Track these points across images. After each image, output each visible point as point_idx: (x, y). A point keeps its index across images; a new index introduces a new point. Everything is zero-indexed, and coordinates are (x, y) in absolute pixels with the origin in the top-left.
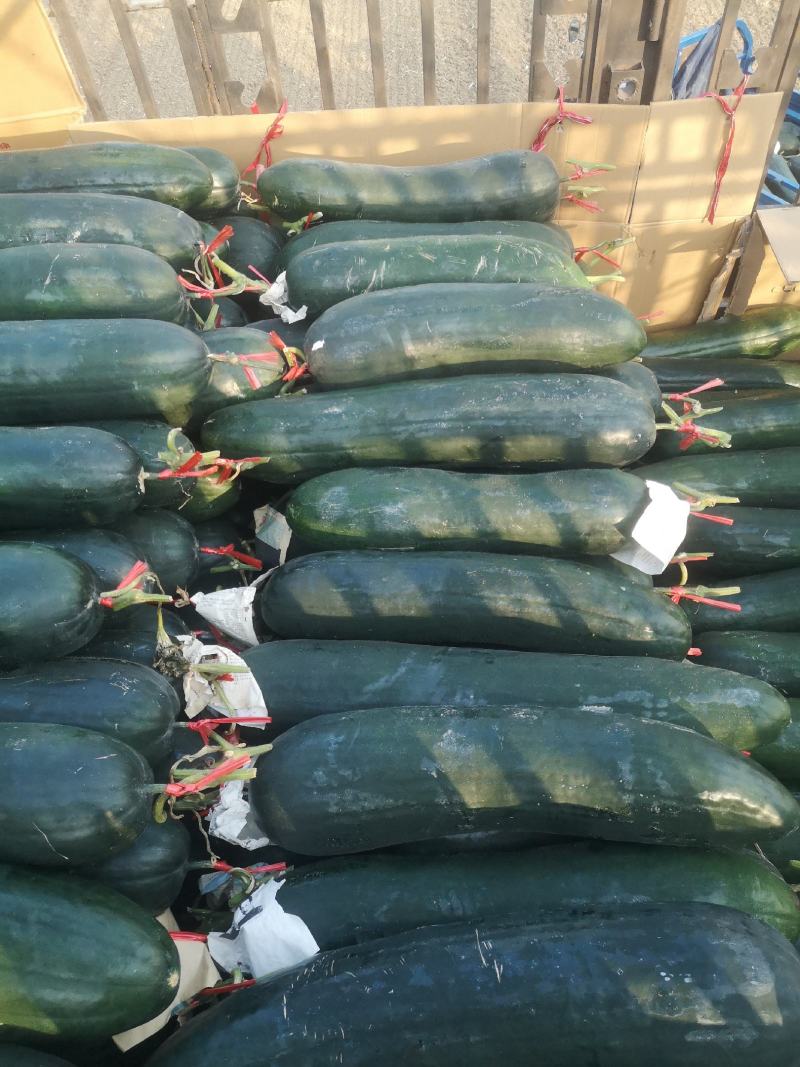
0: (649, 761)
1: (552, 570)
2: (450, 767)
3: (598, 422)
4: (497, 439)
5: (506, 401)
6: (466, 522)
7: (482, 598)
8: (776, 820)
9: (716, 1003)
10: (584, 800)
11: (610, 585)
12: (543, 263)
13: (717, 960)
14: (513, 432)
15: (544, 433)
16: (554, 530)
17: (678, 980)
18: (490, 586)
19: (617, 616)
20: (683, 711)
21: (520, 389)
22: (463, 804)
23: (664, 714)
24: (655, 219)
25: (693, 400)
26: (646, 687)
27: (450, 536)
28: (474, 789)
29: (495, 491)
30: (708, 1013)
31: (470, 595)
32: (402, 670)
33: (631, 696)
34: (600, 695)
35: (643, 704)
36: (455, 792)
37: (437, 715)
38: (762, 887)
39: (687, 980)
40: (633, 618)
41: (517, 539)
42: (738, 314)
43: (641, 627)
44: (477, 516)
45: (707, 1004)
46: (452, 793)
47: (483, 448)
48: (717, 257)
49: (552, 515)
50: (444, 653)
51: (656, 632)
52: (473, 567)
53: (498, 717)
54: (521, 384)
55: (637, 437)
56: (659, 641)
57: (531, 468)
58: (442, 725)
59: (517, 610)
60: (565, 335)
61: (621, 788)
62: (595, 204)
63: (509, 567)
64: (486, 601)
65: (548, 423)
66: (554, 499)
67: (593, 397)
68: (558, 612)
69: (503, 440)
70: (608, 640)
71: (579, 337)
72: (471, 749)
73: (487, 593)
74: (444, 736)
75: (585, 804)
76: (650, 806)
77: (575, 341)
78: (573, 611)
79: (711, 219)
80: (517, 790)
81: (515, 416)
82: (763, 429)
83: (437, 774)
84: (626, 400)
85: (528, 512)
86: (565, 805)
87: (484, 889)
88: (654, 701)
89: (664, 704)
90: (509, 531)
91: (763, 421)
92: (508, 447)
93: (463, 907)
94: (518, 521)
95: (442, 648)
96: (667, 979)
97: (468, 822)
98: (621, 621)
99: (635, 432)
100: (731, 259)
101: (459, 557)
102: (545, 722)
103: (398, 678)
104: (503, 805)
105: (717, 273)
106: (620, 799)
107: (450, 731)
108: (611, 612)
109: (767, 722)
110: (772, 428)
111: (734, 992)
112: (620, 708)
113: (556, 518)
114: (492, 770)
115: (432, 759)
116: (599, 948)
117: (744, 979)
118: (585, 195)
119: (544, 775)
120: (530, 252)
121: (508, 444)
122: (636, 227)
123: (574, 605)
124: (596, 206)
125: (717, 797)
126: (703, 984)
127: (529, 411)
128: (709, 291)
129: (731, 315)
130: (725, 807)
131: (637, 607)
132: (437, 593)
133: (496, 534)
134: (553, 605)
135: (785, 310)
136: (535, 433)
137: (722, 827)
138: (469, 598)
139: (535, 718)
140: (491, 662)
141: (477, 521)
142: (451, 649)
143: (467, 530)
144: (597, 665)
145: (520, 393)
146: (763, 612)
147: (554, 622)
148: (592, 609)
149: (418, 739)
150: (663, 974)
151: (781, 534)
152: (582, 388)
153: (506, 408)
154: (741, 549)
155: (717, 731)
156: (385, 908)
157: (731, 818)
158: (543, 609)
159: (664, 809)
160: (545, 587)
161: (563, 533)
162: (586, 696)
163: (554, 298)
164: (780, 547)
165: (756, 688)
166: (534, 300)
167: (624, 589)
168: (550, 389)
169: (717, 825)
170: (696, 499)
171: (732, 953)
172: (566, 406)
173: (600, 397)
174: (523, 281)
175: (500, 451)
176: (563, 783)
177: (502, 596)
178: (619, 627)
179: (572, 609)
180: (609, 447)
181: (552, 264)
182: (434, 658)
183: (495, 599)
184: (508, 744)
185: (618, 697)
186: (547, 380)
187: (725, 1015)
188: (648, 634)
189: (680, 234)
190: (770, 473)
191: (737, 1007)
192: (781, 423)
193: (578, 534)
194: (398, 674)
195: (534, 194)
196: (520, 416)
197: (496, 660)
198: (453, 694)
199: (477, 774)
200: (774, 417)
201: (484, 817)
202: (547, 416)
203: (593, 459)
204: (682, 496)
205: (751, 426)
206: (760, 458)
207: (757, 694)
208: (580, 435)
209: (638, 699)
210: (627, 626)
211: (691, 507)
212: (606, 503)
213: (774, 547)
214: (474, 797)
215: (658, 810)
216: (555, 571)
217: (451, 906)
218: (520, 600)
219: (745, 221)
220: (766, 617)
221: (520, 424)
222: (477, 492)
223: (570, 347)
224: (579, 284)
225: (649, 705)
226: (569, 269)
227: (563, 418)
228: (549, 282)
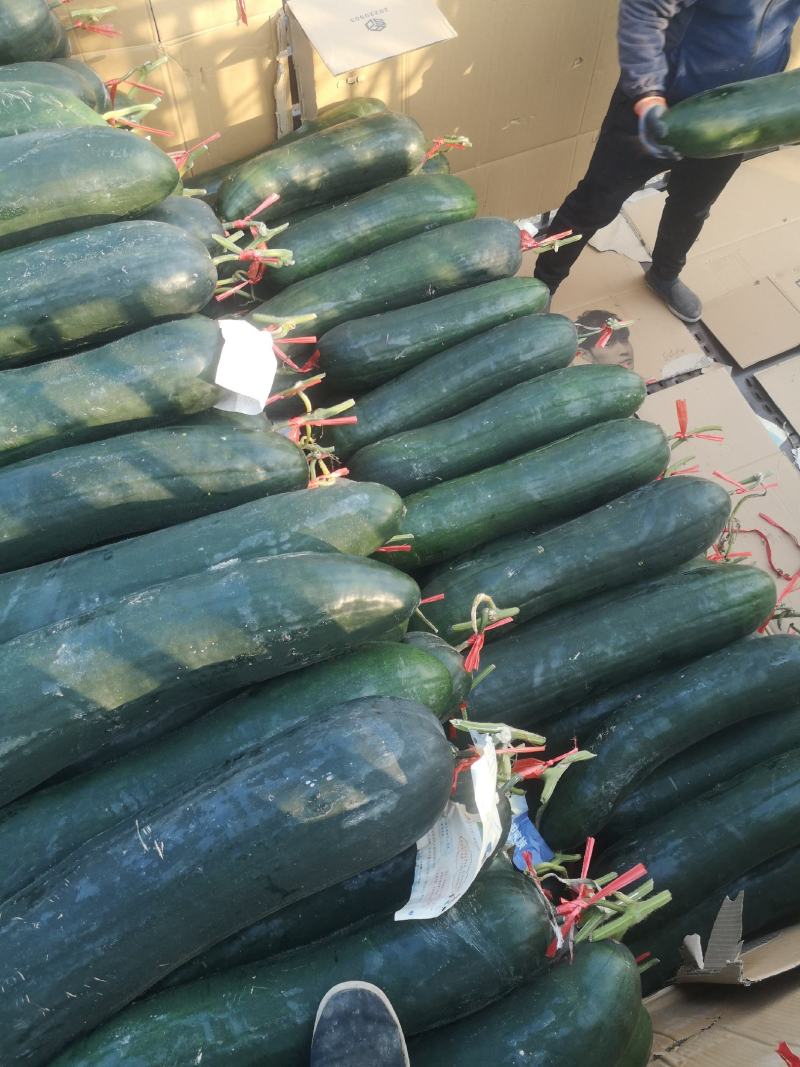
0: (267, 598)
1: (144, 443)
2: (73, 681)
3: (144, 272)
4: (43, 320)
5: (36, 275)
6: (38, 421)
7: (77, 496)
8: (398, 604)
9: (358, 786)
10: (220, 656)
11: (210, 439)
12: (37, 107)
13: (352, 750)
14: (58, 308)
15: (92, 299)
16: (138, 401)
17: (321, 782)
18: (81, 481)
19: (225, 468)
20: (305, 536)
21: (47, 257)
22: (102, 710)
23: (289, 545)
24: (185, 32)
25: (255, 223)
26: (266, 526)
27: (27, 441)
28: (107, 691)
29: (59, 378)
30: (353, 798)
31: (62, 498)
32: (14, 599)
33: (253, 541)
34: (224, 551)
35: (267, 544)
36: (87, 702)
37: (48, 634)
38: (406, 664)
39: (329, 779)
40: (242, 464)
41: (104, 422)
42: (314, 119)
43: (252, 471)
44: (50, 411)
45: (351, 790)
46: (84, 704)
47: (33, 333)
48: (268, 62)
49: (129, 385)
50: (57, 566)
51: (268, 470)
52: (58, 467)
53: (113, 612)
54: (46, 251)
55: (194, 278)
56: (273, 478)
57: (97, 341)
58: (55, 642)
59: (121, 495)
60: (83, 183)
61: (250, 633)
62: (111, 27)
63: (97, 455)
64: (83, 498)
65: (91, 287)
66: (125, 368)
67: (130, 245)
68: (163, 484)
69: (49, 319)
70: (225, 494)
71: (99, 182)
72: (90, 654)
73: (81, 489)
74: (59, 652)
75: (221, 660)
76: (280, 637)
77: (96, 189)
78: (180, 478)
79: (245, 20)
80: (152, 674)
81: (51, 290)
82: (361, 234)
83: (63, 693)
84: (166, 240)
85: (103, 389)
86: (204, 668)
87: (155, 775)
88: (276, 537)
89: (286, 537)
90: (91, 416)
91: (357, 226)
92: (58, 325)
93: (138, 801)
94: (95, 402)
95: (56, 562)
96: (312, 785)
97: (115, 723)
98: (230, 471)
99: (190, 272)
100: (283, 60)
101: (40, 461)
102: (162, 599)
103: (11, 610)
104: (142, 694)
105: (275, 80)
106: (252, 642)
107: (64, 646)
108: (216, 464)
109: (384, 519)
110: (369, 232)
111: (371, 770)
112: (246, 555)
113: (137, 387)
114: (118, 666)
115: (51, 680)
116: (248, 785)
117: (378, 755)
118: (95, 19)
119: (173, 649)
120: (19, 98)
121: (57, 322)
122: (170, 45)
123: (178, 471)
124: (114, 30)
125: (338, 605)
126: (342, 776)
127: (64, 279)
128: (275, 101)
129: (308, 121)
130: (348, 610)
131: (243, 452)
132: (26, 506)
133: (78, 423)
134: (156, 478)
135: (356, 104)
136: (82, 302)
137: (352, 629)
138: (64, 501)
139: (151, 598)
140: (109, 558)
141: (50, 416)
142: (66, 559)
143: (45, 429)
144: (217, 522)
145: (49, 262)
146: (404, 413)
147: (165, 495)
148: (198, 468)
149: (31, 667)
150: (308, 782)
151: (401, 334)
152: (117, 241)
153: (37, 283)
154: (372, 359)
155: (341, 543)
156: (55, 837)
157: (357, 618)
158: (147, 486)
159: (293, 634)
160: (143, 462)
161: (149, 400)
162: (211, 556)
163: (55, 144)
164: (403, 347)
165: (365, 491)
166: (32, 151)
167: (224, 439)
168: (81, 250)
169: (347, 628)
170: (276, 326)
171: (362, 738)
172: (104, 262)
173: (137, 244)
174: (21, 132)
175: (55, 333)
176: (194, 649)
177: (99, 487)
178: (231, 478)
179: (177, 475)
180: (168, 296)
181: (47, 106)
182: (48, 574)
183: (92, 492)
184: (127, 634)
185: (242, 546)
186: (75, 239)
187: (368, 793)
188: (261, 475)
189: (220, 44)
190: (376, 278)
191: (378, 781)
192: (375, 224)
193: (165, 397)
194: (10, 606)
195: (24, 27)
196: (56, 288)
197: (114, 554)
198: (76, 604)
199: (104, 676)
200: (367, 219)
201: (131, 712)
202: (88, 279)
203: (159, 313)
204: (261, 326)
205: (348, 235)
206: (364, 265)
207: (366, 497)
208: (131, 292)
209: (261, 541)
210: (238, 474)
211: (273, 335)
212: (180, 357)
213: (399, 349)
214: (110, 698)
215: (289, 638)
216: (148, 444)
217: (124, 806)
218: (120, 485)
219: (280, 16)
220: (409, 417)
221: (61, 295)
222: (39, 385)
223: (95, 196)
224: (88, 122)
225: (273, 543)
226: (70, 107)
227: (106, 277)
228: (51, 126)
